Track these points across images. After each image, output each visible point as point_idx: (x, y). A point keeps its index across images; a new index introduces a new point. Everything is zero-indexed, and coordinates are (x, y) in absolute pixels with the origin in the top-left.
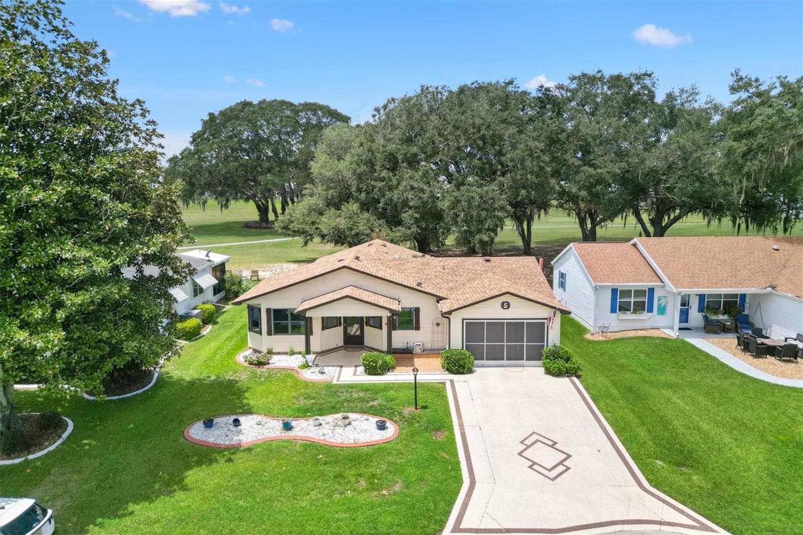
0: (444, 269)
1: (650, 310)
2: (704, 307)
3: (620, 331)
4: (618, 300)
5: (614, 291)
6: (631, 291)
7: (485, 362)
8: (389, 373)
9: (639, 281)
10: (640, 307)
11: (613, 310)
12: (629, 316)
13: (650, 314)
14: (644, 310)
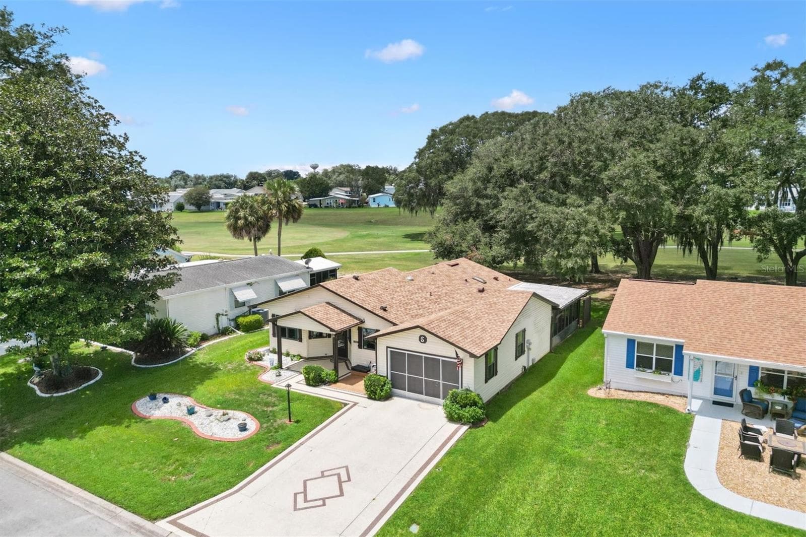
0: (431, 295)
1: (679, 372)
2: (757, 380)
3: (638, 392)
4: (636, 354)
5: (631, 342)
6: (653, 345)
7: (406, 393)
8: (324, 387)
9: (665, 334)
10: (663, 367)
11: (629, 365)
12: (648, 375)
13: (677, 378)
14: (671, 371)
